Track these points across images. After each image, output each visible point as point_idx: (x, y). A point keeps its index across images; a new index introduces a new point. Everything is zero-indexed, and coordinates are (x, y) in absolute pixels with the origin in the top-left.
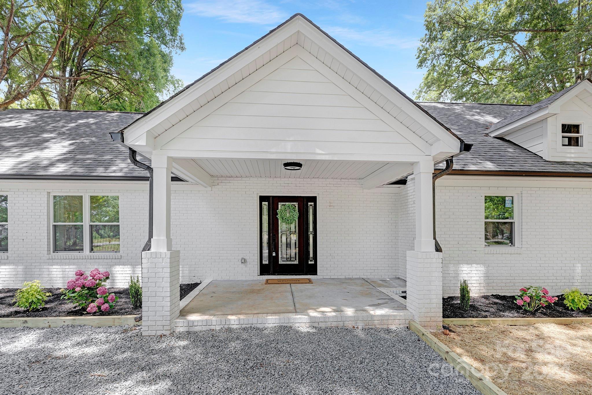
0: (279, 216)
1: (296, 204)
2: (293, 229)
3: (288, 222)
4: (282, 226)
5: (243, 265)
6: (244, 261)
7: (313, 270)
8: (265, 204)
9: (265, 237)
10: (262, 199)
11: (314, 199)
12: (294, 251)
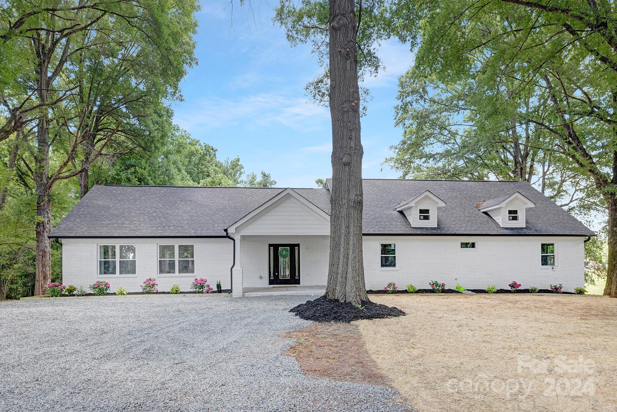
0: (279, 254)
1: (289, 248)
2: (287, 261)
3: (284, 257)
4: (281, 259)
5: (260, 280)
6: (261, 277)
7: (298, 282)
8: (272, 248)
9: (272, 266)
10: (270, 245)
11: (298, 245)
12: (288, 273)
